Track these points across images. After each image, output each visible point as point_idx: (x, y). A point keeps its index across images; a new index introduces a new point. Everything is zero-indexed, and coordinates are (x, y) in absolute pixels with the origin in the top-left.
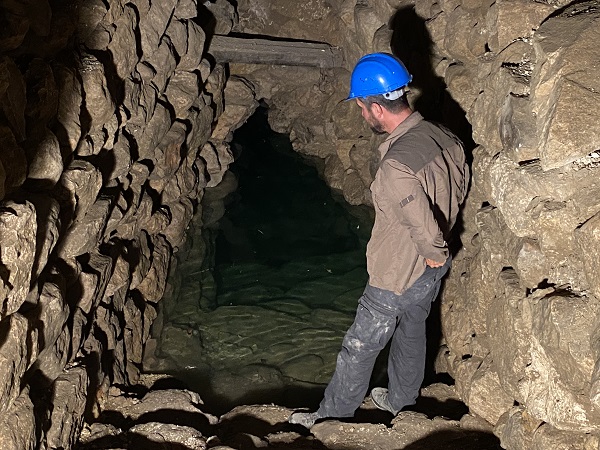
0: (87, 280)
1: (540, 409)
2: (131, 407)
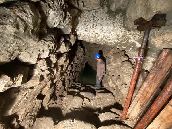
0: (74, 73)
1: (111, 86)
2: (76, 84)
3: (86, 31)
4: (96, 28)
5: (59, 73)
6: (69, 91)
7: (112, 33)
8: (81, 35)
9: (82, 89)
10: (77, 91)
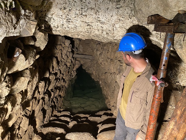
0: (52, 93)
2: (59, 114)
3: (68, 21)
4: (86, 16)
5: (18, 107)
6: (45, 133)
7: (117, 26)
8: (59, 28)
9: (71, 125)
10: (60, 131)
